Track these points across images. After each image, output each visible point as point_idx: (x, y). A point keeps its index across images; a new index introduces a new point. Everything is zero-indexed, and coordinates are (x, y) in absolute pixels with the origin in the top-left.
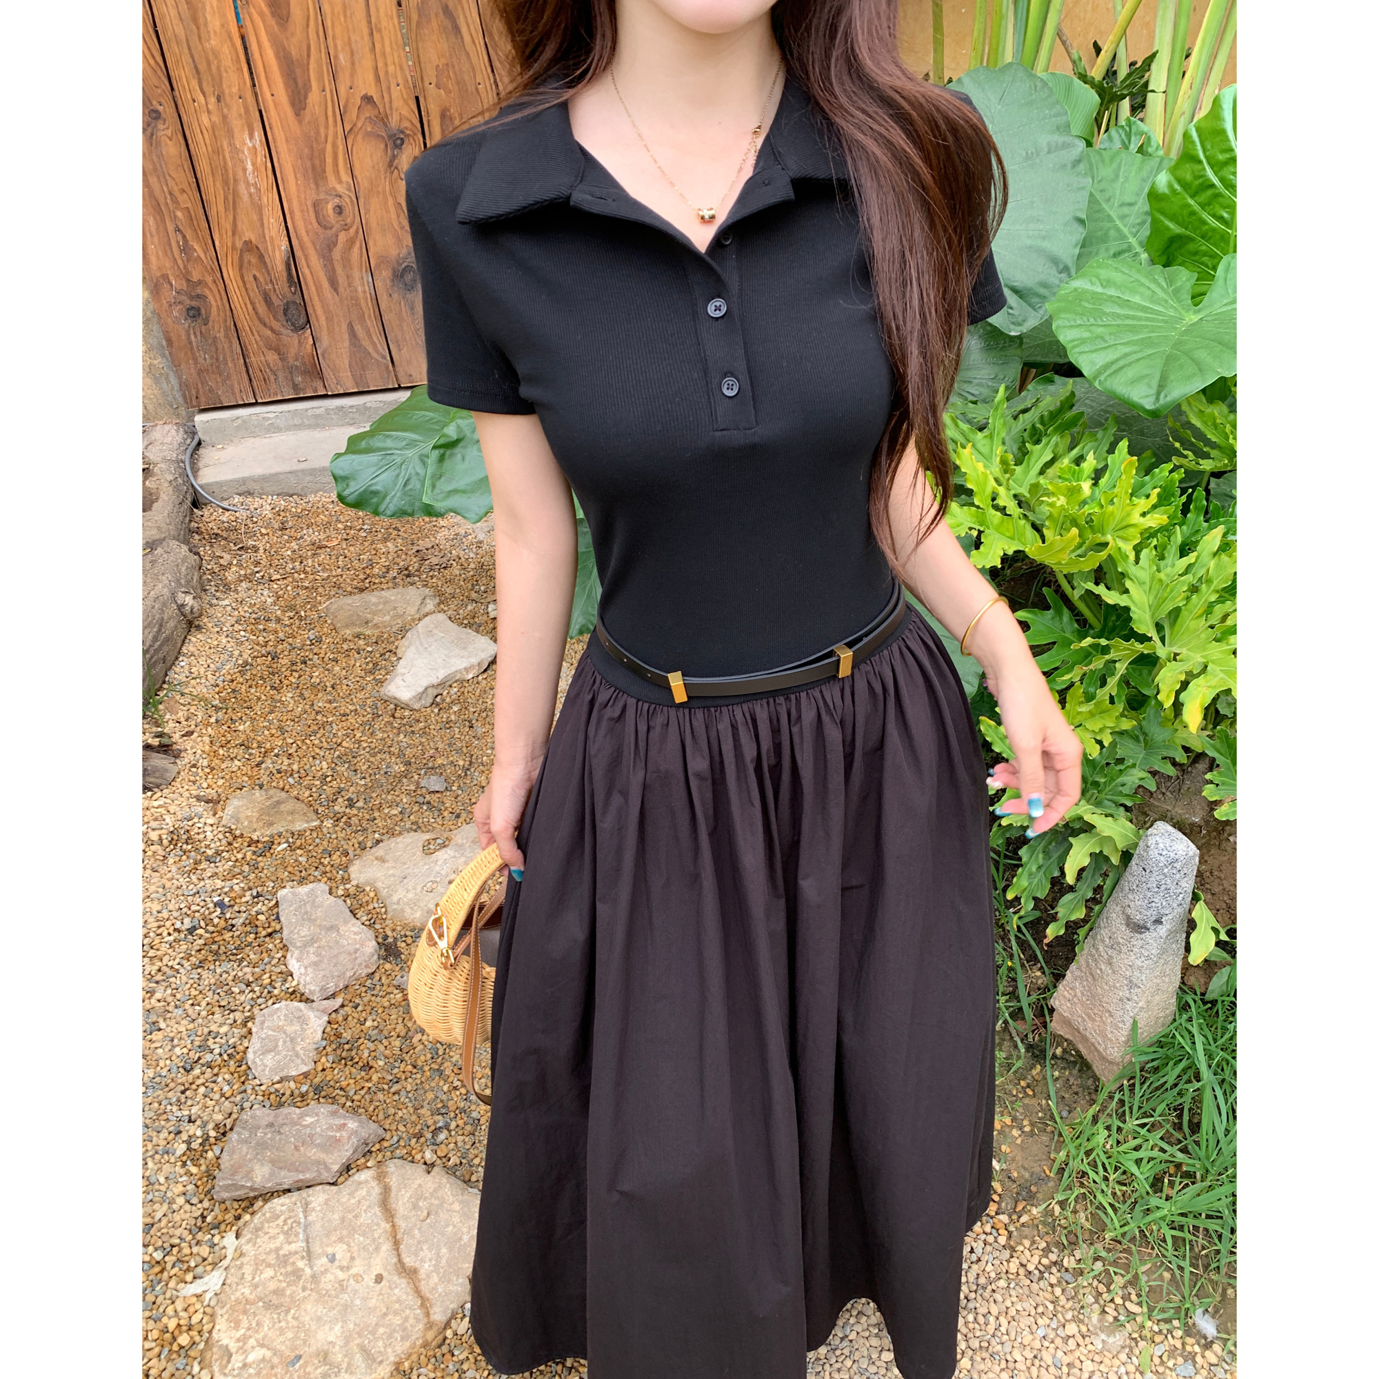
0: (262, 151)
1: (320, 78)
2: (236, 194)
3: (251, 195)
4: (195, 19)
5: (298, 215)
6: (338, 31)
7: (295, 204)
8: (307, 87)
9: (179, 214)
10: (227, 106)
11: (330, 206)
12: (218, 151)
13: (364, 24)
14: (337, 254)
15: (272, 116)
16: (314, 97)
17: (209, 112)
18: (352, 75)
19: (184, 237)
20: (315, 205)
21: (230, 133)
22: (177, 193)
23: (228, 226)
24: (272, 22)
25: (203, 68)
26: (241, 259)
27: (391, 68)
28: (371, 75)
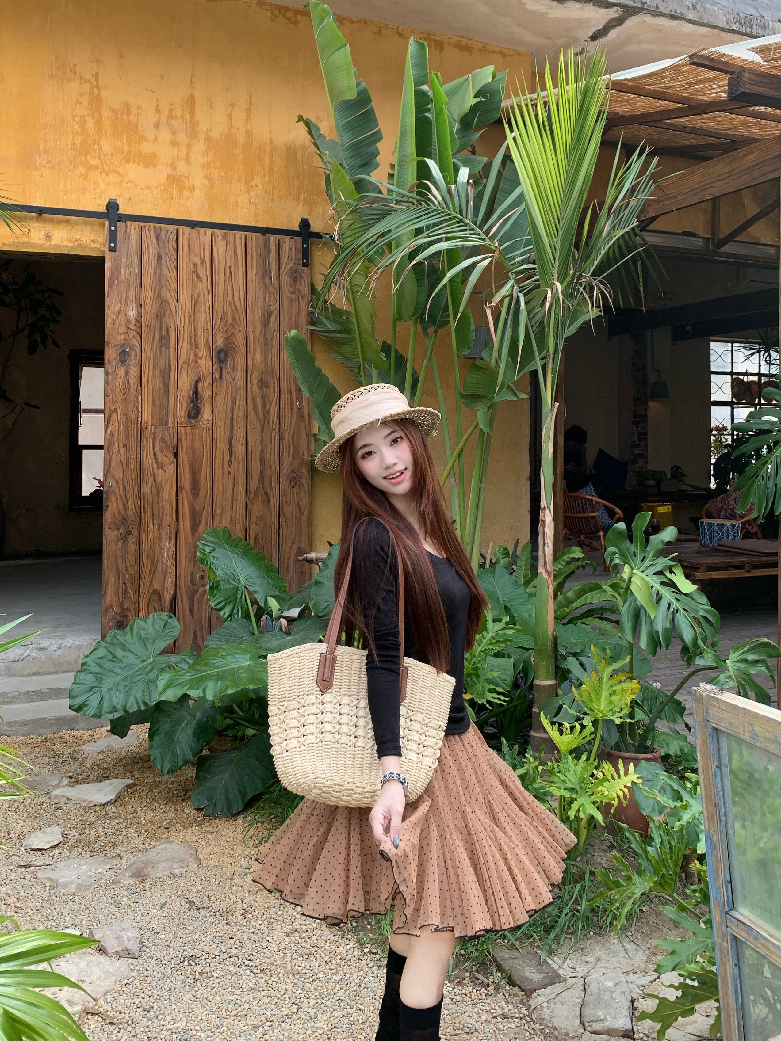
0: (173, 548)
1: (207, 519)
2: (156, 568)
3: (162, 569)
4: (158, 495)
5: (182, 577)
6: (218, 500)
7: (182, 572)
8: (200, 522)
9: (127, 576)
10: (163, 530)
11: (198, 575)
12: (153, 548)
13: (230, 497)
14: (196, 597)
15: (182, 535)
16: (202, 527)
17: (153, 532)
18: (221, 518)
19: (126, 587)
20: (192, 574)
21: (160, 541)
22: (129, 567)
23: (147, 582)
24: (191, 496)
25: (156, 513)
26: (150, 598)
27: (238, 516)
28: (229, 519)
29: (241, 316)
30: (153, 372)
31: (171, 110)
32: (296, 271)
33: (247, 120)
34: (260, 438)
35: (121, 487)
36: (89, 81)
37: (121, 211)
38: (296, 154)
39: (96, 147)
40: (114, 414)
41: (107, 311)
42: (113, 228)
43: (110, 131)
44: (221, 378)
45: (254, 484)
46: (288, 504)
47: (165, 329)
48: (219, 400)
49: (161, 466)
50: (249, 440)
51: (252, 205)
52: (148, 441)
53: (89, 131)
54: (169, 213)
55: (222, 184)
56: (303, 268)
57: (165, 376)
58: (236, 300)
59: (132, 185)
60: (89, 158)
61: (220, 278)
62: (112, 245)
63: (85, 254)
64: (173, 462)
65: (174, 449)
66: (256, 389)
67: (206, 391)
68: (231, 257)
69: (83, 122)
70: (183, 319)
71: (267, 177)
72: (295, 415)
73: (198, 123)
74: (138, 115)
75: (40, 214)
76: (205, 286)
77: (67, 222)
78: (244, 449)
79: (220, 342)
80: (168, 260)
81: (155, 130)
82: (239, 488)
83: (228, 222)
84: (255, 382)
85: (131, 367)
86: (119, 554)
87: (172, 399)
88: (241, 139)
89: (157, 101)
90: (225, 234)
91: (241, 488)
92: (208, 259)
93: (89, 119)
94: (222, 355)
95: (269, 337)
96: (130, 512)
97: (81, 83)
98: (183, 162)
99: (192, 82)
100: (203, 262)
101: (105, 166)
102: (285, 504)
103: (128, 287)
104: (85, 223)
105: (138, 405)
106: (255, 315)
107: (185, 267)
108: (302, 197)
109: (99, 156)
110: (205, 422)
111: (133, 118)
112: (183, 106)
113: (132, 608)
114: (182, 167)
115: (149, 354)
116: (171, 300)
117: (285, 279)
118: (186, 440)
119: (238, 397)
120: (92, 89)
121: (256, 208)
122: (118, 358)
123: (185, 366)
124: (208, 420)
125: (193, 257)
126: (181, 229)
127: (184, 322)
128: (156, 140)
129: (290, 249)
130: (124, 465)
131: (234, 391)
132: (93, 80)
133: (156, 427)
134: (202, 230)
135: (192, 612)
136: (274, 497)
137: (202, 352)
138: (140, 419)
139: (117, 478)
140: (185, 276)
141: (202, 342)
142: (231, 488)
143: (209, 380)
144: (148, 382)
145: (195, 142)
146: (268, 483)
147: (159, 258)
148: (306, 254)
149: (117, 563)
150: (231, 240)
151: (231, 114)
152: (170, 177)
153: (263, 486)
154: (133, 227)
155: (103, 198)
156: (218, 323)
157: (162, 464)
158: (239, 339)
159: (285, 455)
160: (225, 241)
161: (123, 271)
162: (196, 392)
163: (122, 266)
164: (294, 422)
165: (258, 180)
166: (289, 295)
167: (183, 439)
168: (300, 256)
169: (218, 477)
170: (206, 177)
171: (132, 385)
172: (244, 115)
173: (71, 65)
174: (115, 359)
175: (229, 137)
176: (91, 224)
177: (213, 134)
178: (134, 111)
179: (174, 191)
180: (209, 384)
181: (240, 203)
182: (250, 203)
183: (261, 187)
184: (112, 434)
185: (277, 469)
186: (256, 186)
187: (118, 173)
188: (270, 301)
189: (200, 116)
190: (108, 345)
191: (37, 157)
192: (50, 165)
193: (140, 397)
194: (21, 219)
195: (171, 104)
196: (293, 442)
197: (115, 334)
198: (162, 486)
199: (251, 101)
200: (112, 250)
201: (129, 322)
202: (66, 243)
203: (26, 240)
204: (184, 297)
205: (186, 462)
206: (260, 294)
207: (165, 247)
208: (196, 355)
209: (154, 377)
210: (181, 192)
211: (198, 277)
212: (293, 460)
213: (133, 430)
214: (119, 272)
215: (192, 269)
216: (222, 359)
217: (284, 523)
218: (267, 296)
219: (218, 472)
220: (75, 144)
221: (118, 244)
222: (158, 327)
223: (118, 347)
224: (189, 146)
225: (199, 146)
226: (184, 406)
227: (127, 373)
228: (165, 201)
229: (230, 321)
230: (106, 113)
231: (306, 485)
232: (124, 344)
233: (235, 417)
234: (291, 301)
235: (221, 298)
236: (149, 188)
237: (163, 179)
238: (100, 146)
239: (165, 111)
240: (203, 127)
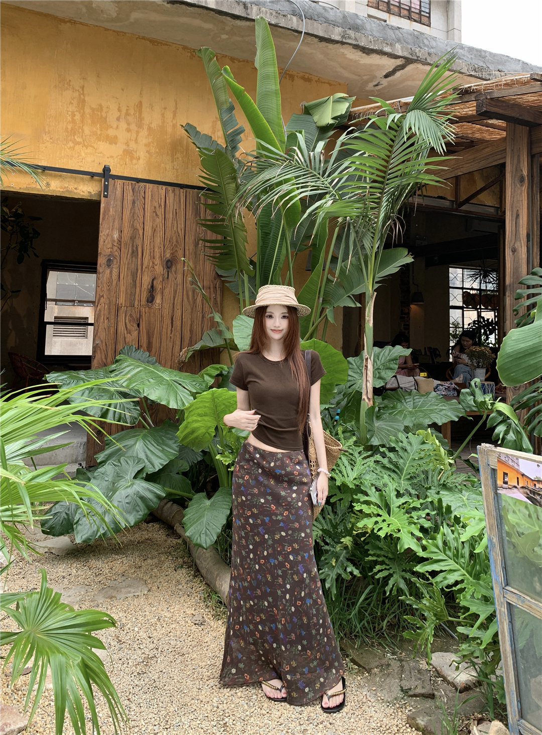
31: (127, 110)
33: (174, 118)
36: (78, 90)
43: (89, 121)
53: (77, 120)
54: (126, 173)
55: (157, 156)
59: (102, 155)
60: (76, 137)
63: (71, 196)
69: (73, 115)
71: (185, 153)
73: (144, 119)
74: (107, 113)
75: (44, 171)
81: (117, 122)
88: (170, 129)
89: (119, 104)
93: (77, 113)
97: (73, 92)
98: (134, 142)
99: (141, 94)
111: (104, 115)
112: (136, 109)
114: (133, 145)
120: (80, 95)
121: (177, 172)
128: (117, 127)
132: (81, 90)
145: (141, 130)
151: (164, 114)
152: (125, 151)
155: (83, 162)
165: (179, 155)
170: (147, 152)
172: (172, 115)
173: (68, 81)
175: (162, 129)
177: (152, 126)
178: (105, 110)
179: (127, 160)
181: (167, 168)
182: (174, 169)
183: (180, 159)
186: (178, 158)
187: (93, 147)
189: (147, 117)
191: (44, 135)
192: (51, 141)
195: (128, 107)
199: (176, 106)
202: (59, 189)
203: (34, 186)
210: (131, 160)
220: (67, 128)
224: (138, 132)
225: (144, 133)
228: (121, 165)
230: (88, 110)
236: (112, 157)
237: (121, 152)
238: (83, 131)
239: (124, 111)
240: (147, 121)
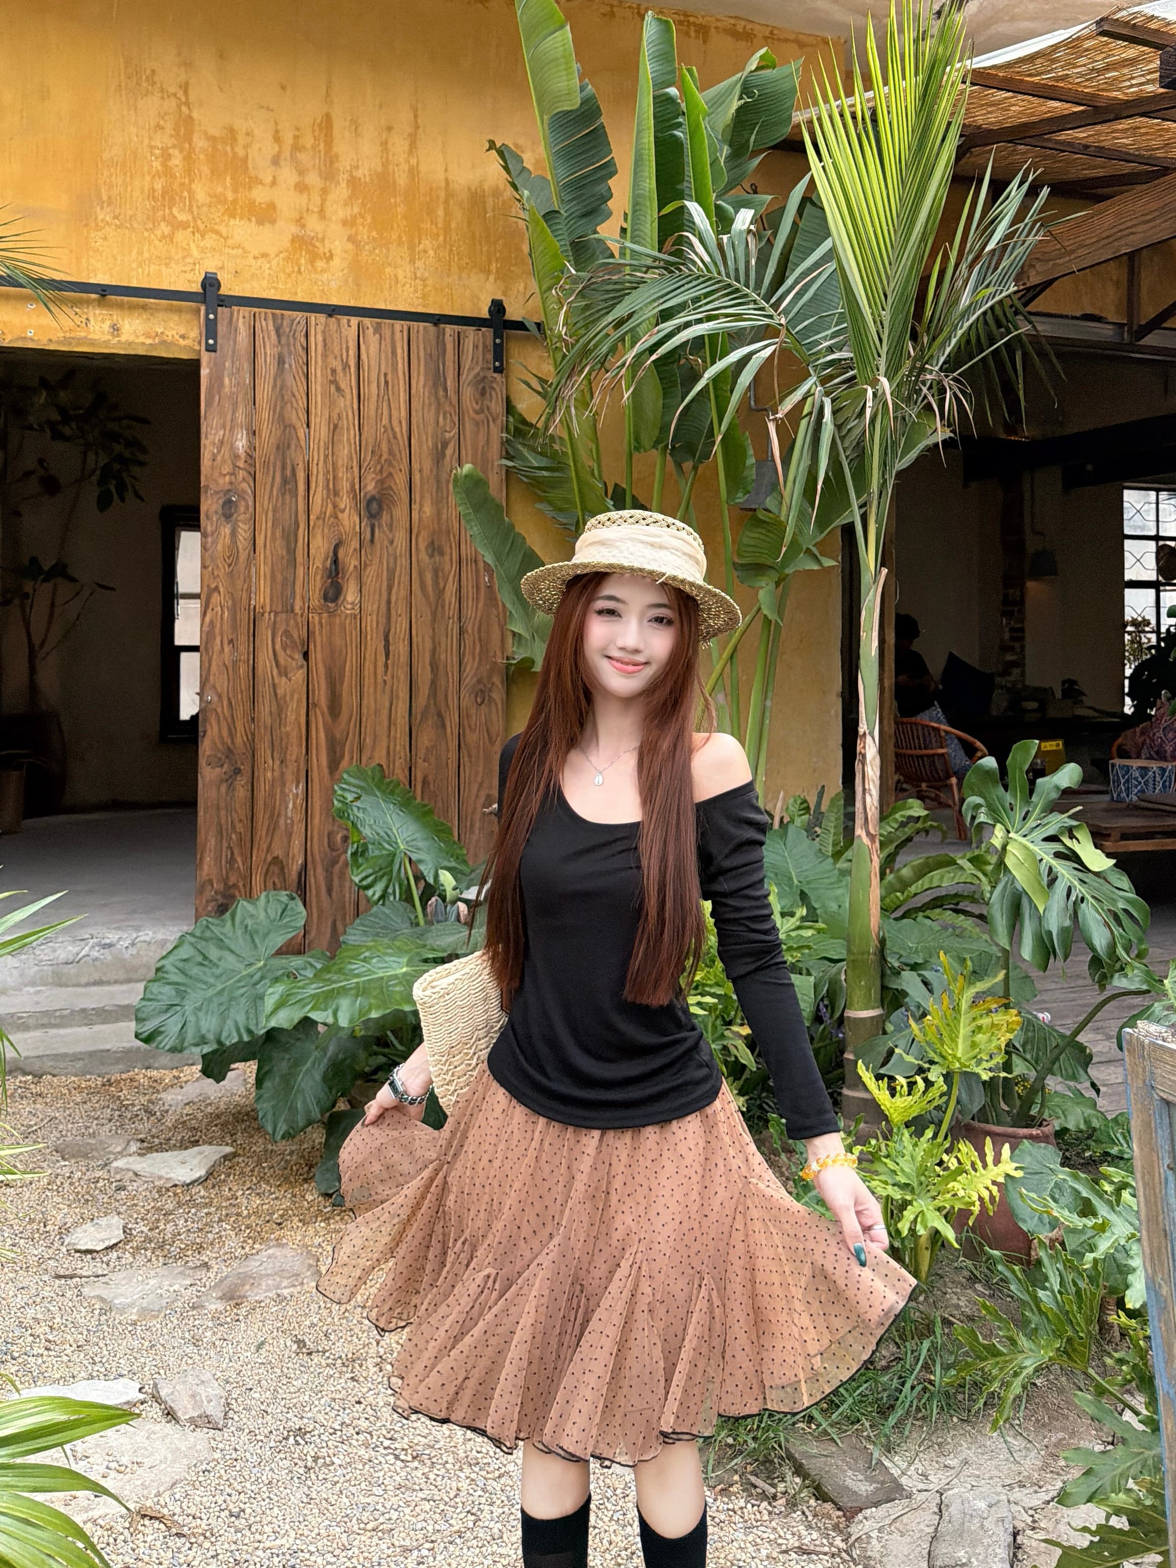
0: (301, 796)
1: (352, 752)
2: (276, 824)
3: (286, 824)
4: (280, 716)
5: (315, 839)
6: (369, 725)
7: (315, 833)
8: (342, 756)
9: (234, 836)
10: (286, 766)
11: (339, 836)
12: (272, 795)
13: (386, 720)
14: (337, 869)
15: (315, 775)
16: (344, 763)
17: (273, 770)
18: (372, 751)
19: (232, 853)
20: (330, 834)
21: (283, 785)
22: (236, 822)
23: (264, 846)
24: (328, 718)
25: (277, 743)
26: (267, 870)
27: (398, 748)
28: (384, 752)
29: (402, 448)
30: (273, 533)
31: (296, 137)
32: (485, 378)
33: (411, 152)
34: (431, 632)
35: (225, 703)
36: (175, 95)
37: (223, 291)
38: (484, 202)
39: (186, 194)
40: (216, 594)
41: (203, 441)
42: (211, 316)
43: (206, 170)
44: (372, 540)
45: (421, 700)
46: (473, 730)
47: (289, 468)
48: (370, 573)
49: (284, 672)
50: (414, 633)
51: (418, 281)
52: (265, 634)
53: (176, 169)
54: (296, 293)
55: (374, 249)
56: (495, 375)
57: (290, 538)
58: (395, 424)
59: (240, 251)
60: (175, 211)
61: (371, 390)
62: (211, 342)
63: (171, 356)
64: (302, 667)
65: (303, 646)
66: (424, 556)
67: (350, 562)
68: (386, 357)
69: (166, 157)
70: (315, 453)
71: (441, 238)
72: (482, 596)
73: (337, 156)
74: (246, 147)
75: (104, 296)
76: (348, 403)
77: (144, 307)
78: (407, 648)
79: (371, 487)
80: (292, 364)
81: (273, 168)
82: (400, 705)
83: (383, 307)
84: (422, 547)
85: (240, 524)
86: (222, 804)
87: (300, 571)
88: (402, 180)
89: (276, 124)
90: (379, 324)
91: (402, 708)
92: (352, 363)
93: (175, 152)
94: (375, 505)
95: (444, 480)
96: (239, 740)
97: (163, 98)
98: (315, 216)
99: (328, 94)
100: (346, 366)
101: (199, 222)
102: (468, 731)
103: (235, 405)
104: (170, 309)
105: (251, 581)
106: (423, 447)
107: (319, 374)
108: (493, 267)
109: (191, 206)
110: (349, 606)
111: (240, 152)
112: (314, 131)
113: (241, 884)
114: (313, 224)
115: (266, 503)
116: (298, 425)
117: (468, 392)
118: (321, 634)
119: (398, 568)
120: (179, 106)
121: (425, 286)
122: (220, 512)
123: (321, 522)
124: (353, 603)
125: (331, 359)
126: (313, 317)
127: (317, 457)
128: (274, 183)
129: (476, 347)
130: (230, 669)
131: (392, 560)
132: (180, 94)
133: (276, 613)
134: (344, 319)
135: (329, 891)
136: (452, 720)
137: (345, 501)
138: (253, 602)
139: (219, 690)
140: (319, 389)
141: (345, 486)
142: (387, 704)
143: (355, 544)
144: (265, 546)
145: (333, 186)
146: (443, 698)
147: (281, 361)
148: (499, 353)
149: (218, 816)
150: (387, 333)
151: (386, 143)
152: (295, 239)
153: (435, 704)
154: (242, 314)
155: (197, 272)
156: (369, 459)
157: (286, 669)
158: (400, 481)
159: (467, 658)
160: (377, 336)
161: (227, 380)
162: (336, 561)
163: (226, 373)
164: (480, 605)
165: (427, 242)
166: (475, 416)
167: (317, 633)
168: (490, 356)
169: (368, 687)
170: (350, 239)
171: (241, 551)
172: (407, 144)
173: (148, 72)
174: (216, 512)
175: (384, 180)
176: (179, 311)
177: (359, 173)
178: (241, 139)
179: (303, 261)
180: (355, 550)
181: (401, 277)
182: (416, 278)
183: (431, 253)
184: (212, 624)
185: (456, 675)
186: (425, 251)
187: (217, 233)
188: (445, 425)
189: (341, 147)
190: (206, 492)
191: (98, 209)
192: (117, 221)
193: (253, 570)
194: (75, 303)
195: (298, 129)
196: (480, 638)
197: (216, 474)
198: (285, 702)
199: (416, 122)
200: (211, 349)
201: (237, 457)
202: (142, 339)
203: (83, 334)
204: (318, 420)
205: (320, 666)
206: (430, 416)
207: (289, 345)
208: (335, 506)
209: (274, 538)
210: (312, 262)
211: (338, 389)
212: (479, 664)
213: (243, 618)
214: (222, 384)
215: (330, 377)
216: (373, 512)
217: (466, 759)
218: (441, 419)
219: (368, 682)
220: (154, 190)
221: (219, 341)
222: (279, 464)
223: (222, 494)
224: (324, 191)
225: (341, 191)
226: (317, 583)
227: (234, 533)
228: (289, 275)
229: (385, 456)
230: (199, 143)
231: (499, 702)
232: (229, 490)
233: (393, 599)
234: (477, 424)
235: (373, 420)
236: (264, 255)
237: (286, 243)
238: (191, 193)
239: (288, 138)
240: (344, 163)
